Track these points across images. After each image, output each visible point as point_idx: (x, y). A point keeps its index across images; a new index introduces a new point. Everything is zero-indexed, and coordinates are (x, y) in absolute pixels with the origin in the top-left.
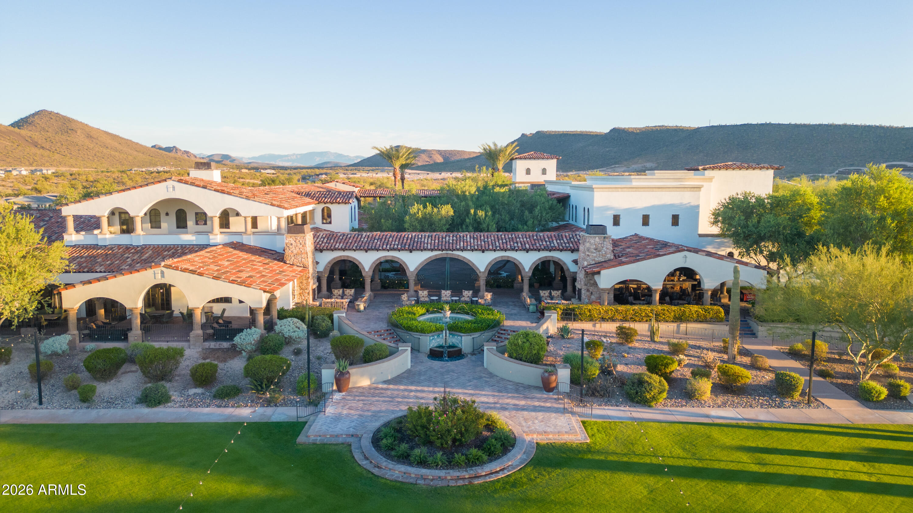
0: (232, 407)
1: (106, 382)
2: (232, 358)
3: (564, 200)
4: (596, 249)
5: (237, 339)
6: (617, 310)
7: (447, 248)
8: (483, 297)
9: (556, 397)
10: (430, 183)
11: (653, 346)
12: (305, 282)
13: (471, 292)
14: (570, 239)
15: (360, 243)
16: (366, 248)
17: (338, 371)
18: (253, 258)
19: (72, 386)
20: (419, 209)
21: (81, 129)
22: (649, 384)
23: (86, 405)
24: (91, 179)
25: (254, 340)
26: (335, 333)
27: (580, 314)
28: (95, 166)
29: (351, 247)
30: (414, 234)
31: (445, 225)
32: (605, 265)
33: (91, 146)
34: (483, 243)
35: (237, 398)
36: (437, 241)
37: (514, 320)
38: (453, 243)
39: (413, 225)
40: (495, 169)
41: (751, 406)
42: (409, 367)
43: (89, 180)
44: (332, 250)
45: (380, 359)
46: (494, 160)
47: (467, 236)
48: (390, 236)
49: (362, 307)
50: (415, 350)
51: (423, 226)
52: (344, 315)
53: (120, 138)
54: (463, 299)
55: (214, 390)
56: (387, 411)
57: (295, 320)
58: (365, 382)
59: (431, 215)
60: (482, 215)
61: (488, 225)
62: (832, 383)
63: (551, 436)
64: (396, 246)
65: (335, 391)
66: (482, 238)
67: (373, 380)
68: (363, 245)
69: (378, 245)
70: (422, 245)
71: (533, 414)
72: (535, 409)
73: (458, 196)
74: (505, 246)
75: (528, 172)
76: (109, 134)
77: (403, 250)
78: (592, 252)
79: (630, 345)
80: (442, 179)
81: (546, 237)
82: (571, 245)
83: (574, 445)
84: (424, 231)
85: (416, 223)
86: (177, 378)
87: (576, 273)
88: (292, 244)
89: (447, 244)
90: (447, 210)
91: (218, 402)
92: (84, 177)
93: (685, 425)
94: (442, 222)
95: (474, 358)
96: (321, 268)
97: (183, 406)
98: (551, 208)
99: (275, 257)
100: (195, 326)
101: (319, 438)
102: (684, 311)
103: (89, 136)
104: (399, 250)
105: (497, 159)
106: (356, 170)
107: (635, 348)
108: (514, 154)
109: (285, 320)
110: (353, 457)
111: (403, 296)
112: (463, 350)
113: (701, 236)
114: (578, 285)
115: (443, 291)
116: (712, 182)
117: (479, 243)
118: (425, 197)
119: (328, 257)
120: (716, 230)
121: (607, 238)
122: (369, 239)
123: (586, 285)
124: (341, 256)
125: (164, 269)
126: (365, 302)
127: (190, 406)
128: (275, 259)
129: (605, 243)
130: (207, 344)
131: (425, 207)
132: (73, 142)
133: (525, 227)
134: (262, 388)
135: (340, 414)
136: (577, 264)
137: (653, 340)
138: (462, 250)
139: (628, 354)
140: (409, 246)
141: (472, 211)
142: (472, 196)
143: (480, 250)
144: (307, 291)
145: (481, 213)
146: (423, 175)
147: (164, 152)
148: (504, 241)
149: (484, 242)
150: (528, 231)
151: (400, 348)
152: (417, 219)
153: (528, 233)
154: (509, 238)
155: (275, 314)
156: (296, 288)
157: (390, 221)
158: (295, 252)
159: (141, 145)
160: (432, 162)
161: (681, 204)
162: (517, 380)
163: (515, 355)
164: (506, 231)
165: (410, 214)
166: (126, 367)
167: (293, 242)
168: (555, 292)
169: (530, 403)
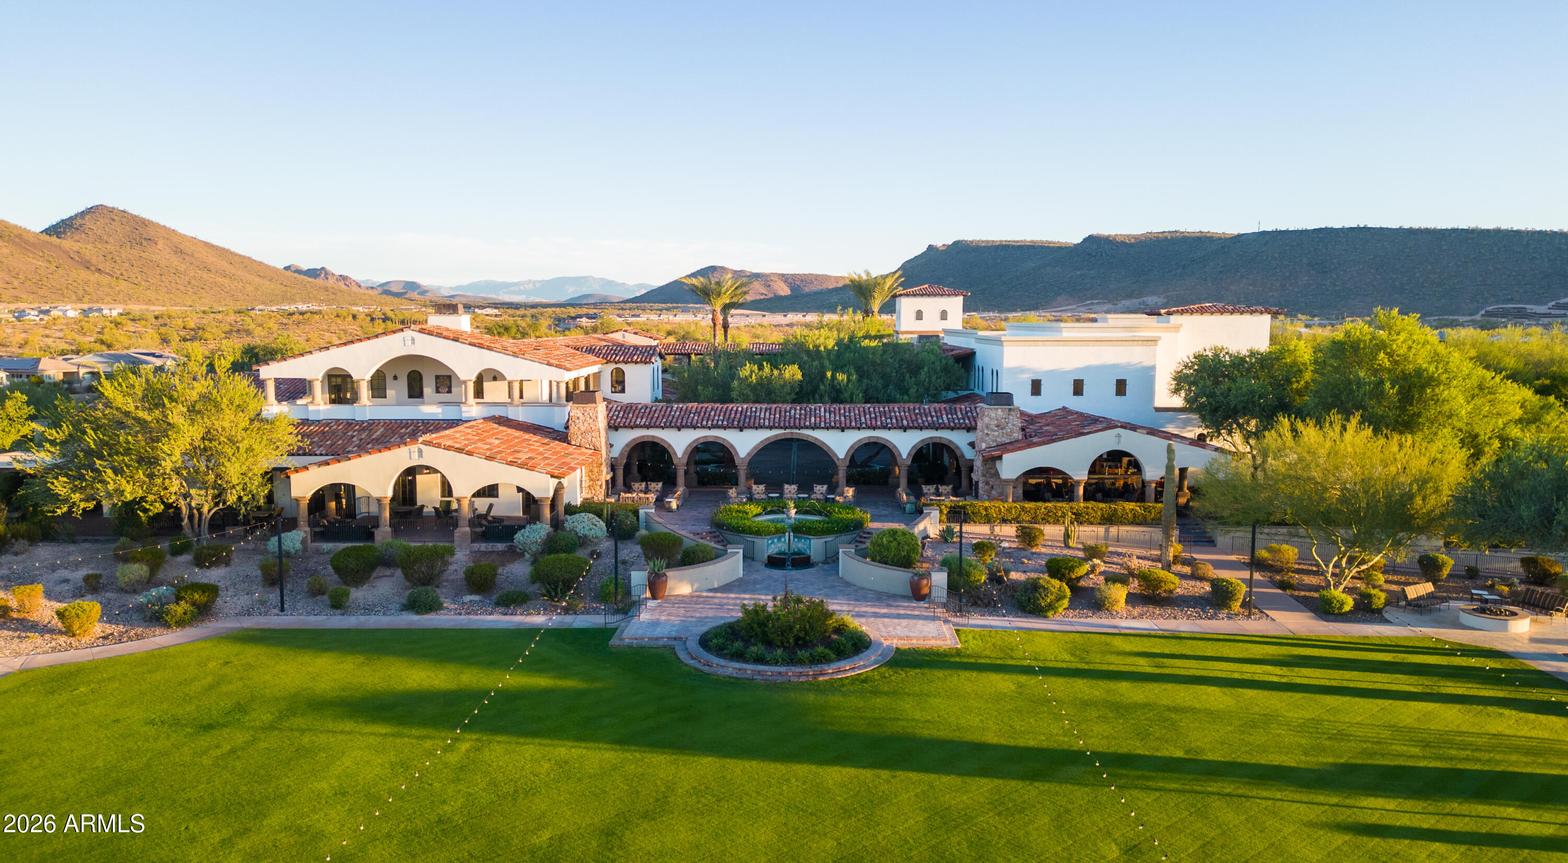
0: (521, 614)
1: (357, 588)
2: (512, 561)
3: (966, 359)
4: (998, 426)
5: (518, 536)
6: (1023, 508)
7: (792, 424)
8: (842, 494)
9: (927, 605)
10: (768, 332)
11: (1065, 552)
12: (596, 470)
13: (825, 487)
14: (967, 413)
15: (670, 418)
16: (678, 424)
17: (650, 574)
18: (527, 436)
19: (316, 591)
20: (752, 372)
21: (164, 238)
22: (1045, 589)
23: (339, 611)
24: (192, 325)
25: (540, 537)
26: (643, 532)
27: (973, 513)
28: (190, 303)
29: (658, 423)
30: (745, 406)
31: (790, 394)
32: (1010, 447)
33: (182, 267)
34: (843, 418)
35: (525, 606)
36: (777, 416)
37: (883, 521)
38: (800, 419)
39: (743, 394)
40: (867, 312)
41: (1175, 618)
42: (741, 575)
43: (188, 327)
44: (632, 428)
45: (703, 562)
46: (866, 298)
47: (821, 408)
48: (712, 409)
49: (674, 505)
50: (748, 558)
51: (758, 396)
52: (653, 511)
53: (232, 253)
54: (813, 496)
55: (495, 597)
56: (715, 618)
57: (591, 515)
58: (684, 589)
59: (769, 379)
60: (843, 380)
61: (852, 394)
62: (1292, 596)
63: (914, 641)
64: (720, 423)
65: (649, 599)
66: (842, 411)
67: (695, 587)
68: (675, 420)
69: (695, 421)
70: (757, 421)
71: (896, 621)
72: (899, 616)
73: (808, 352)
74: (874, 422)
75: (919, 315)
76: (213, 246)
77: (730, 428)
78: (993, 430)
79: (1034, 550)
80: (787, 325)
81: (932, 410)
82: (967, 421)
83: (941, 650)
84: (760, 402)
85: (747, 391)
86: (445, 584)
87: (972, 460)
88: (578, 418)
89: (792, 420)
90: (793, 373)
91: (502, 610)
92: (180, 322)
93: (1084, 635)
94: (785, 390)
95: (826, 567)
96: (616, 453)
97: (460, 614)
98: (946, 369)
99: (554, 435)
100: (461, 523)
101: (635, 641)
102: (1115, 510)
103: (179, 251)
104: (725, 428)
105: (871, 296)
106: (638, 308)
107: (1039, 554)
108: (896, 288)
109: (577, 516)
110: (679, 658)
111: (731, 491)
112: (812, 557)
113: (1158, 410)
114: (975, 477)
115: (786, 486)
116: (1178, 332)
117: (837, 418)
118: (760, 354)
119: (626, 437)
120: (1178, 401)
121: (1014, 410)
122: (683, 413)
123: (984, 475)
124: (643, 437)
125: (422, 446)
126: (678, 499)
127: (468, 614)
128: (555, 439)
129: (1011, 417)
130: (476, 546)
131: (761, 368)
132: (151, 261)
133: (906, 397)
134: (556, 594)
135: (658, 620)
136: (974, 448)
137: (1067, 546)
138: (813, 429)
139: (1029, 560)
140: (739, 422)
141: (829, 374)
142: (829, 352)
143: (838, 428)
144: (599, 483)
145: (841, 377)
146: (755, 318)
147: (305, 277)
148: (873, 416)
149: (845, 417)
150: (909, 402)
151: (729, 551)
152: (749, 385)
153: (907, 406)
154: (880, 412)
155: (561, 509)
156: (584, 478)
157: (711, 389)
158: (583, 429)
159: (267, 266)
160: (771, 295)
161: (1129, 365)
162: (879, 589)
163: (878, 558)
164: (878, 402)
165: (739, 378)
166: (380, 571)
167: (580, 415)
168: (944, 487)
169: (893, 611)
